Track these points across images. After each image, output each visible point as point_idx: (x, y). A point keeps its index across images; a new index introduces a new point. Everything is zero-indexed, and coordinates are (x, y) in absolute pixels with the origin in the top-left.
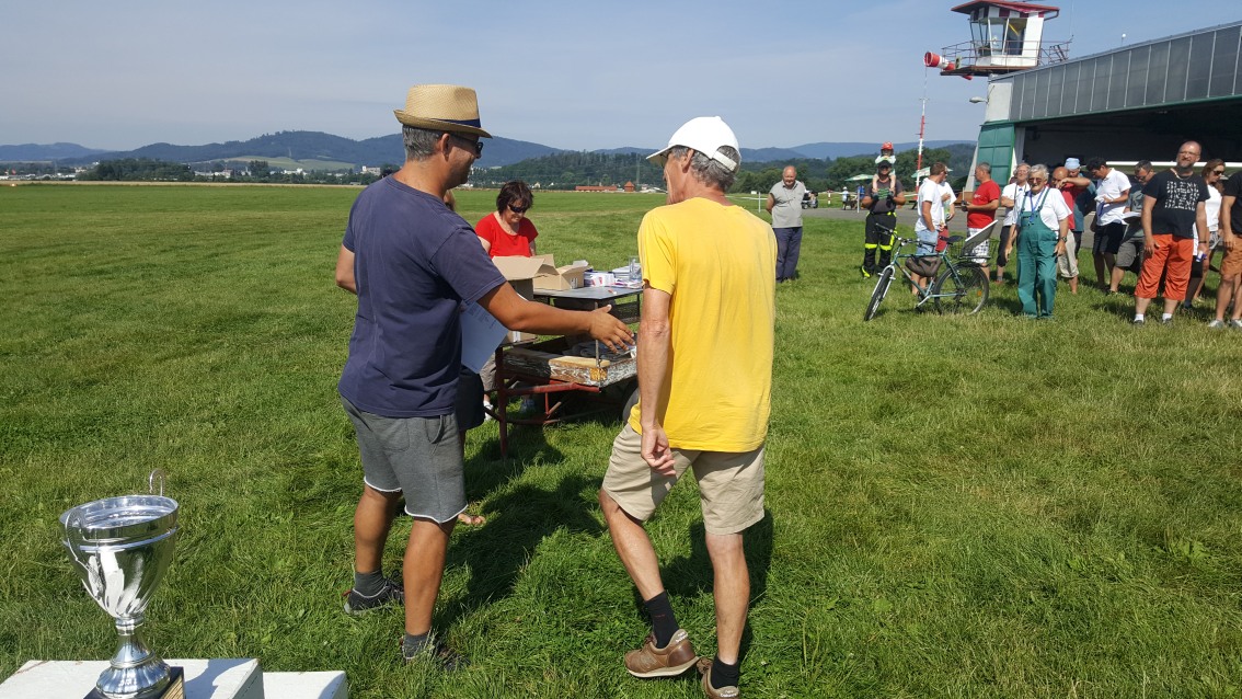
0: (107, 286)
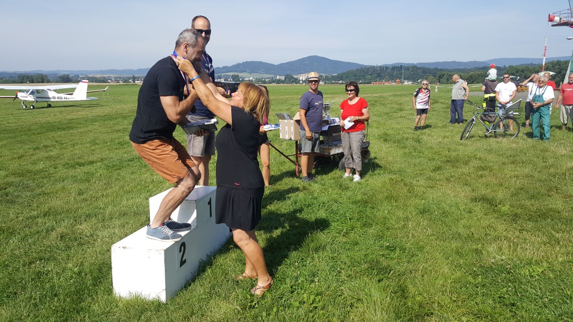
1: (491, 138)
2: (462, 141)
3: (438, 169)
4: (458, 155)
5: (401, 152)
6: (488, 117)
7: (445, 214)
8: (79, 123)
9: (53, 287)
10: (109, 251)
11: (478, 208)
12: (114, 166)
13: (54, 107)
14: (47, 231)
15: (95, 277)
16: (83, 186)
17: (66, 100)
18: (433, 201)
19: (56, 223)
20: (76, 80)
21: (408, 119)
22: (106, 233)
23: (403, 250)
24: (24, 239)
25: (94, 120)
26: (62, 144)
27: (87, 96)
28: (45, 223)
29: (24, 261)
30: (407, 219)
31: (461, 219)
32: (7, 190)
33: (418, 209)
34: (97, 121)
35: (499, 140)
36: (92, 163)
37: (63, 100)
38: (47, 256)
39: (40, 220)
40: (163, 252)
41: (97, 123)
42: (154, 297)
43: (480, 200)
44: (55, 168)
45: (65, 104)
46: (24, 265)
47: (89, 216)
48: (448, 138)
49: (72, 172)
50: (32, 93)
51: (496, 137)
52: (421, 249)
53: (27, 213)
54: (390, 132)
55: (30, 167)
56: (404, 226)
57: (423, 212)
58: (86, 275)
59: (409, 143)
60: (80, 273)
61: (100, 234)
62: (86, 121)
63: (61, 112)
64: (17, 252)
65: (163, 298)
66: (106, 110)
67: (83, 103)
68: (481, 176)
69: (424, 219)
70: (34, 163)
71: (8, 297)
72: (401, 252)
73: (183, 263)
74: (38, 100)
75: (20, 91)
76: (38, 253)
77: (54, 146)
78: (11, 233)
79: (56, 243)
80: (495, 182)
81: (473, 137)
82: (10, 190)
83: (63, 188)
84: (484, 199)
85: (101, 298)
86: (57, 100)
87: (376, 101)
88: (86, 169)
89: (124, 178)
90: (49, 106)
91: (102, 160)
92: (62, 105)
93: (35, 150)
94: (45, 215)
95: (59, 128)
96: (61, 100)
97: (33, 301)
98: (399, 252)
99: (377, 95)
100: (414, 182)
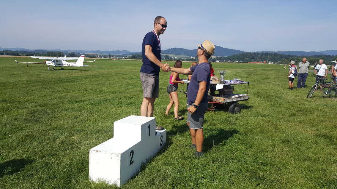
0: (134, 81)
1: (327, 98)
2: (308, 99)
3: (293, 115)
4: (306, 107)
5: (269, 103)
6: (326, 85)
7: (299, 144)
8: (78, 79)
9: (54, 172)
10: (88, 152)
11: (321, 141)
12: (95, 103)
13: (65, 70)
14: (54, 139)
15: (79, 168)
16: (77, 114)
17: (72, 66)
18: (291, 135)
19: (60, 134)
20: (78, 55)
21: (272, 84)
22: (88, 142)
23: (272, 165)
24: (41, 142)
25: (86, 78)
26: (68, 90)
27: (84, 65)
28: (54, 134)
29: (39, 155)
30: (274, 146)
31: (310, 148)
32: (35, 114)
33: (281, 139)
34: (88, 78)
35: (332, 99)
36: (83, 101)
37: (70, 66)
38: (53, 153)
39: (51, 132)
40: (120, 155)
41: (88, 80)
42: (113, 183)
43: (323, 136)
44: (63, 103)
45: (71, 68)
46: (39, 158)
47: (79, 131)
48: (299, 96)
49: (71, 106)
50: (54, 61)
51: (330, 97)
52: (284, 165)
53: (44, 127)
54: (261, 91)
55: (49, 102)
56: (272, 151)
57: (285, 142)
58: (74, 166)
59: (274, 98)
60: (70, 165)
61: (84, 142)
62: (82, 78)
63: (69, 73)
64: (36, 150)
65: (118, 184)
66: (94, 73)
67: (81, 68)
68: (322, 121)
69: (285, 146)
70: (51, 100)
71: (28, 176)
72: (271, 167)
73: (131, 163)
74: (57, 65)
75: (47, 60)
76: (48, 151)
77: (63, 91)
78: (34, 139)
79: (59, 146)
80: (332, 125)
81: (314, 96)
82: (36, 114)
83: (66, 114)
84: (325, 136)
85: (82, 181)
86: (67, 66)
87: (251, 73)
88: (80, 104)
89: (100, 110)
90: (63, 69)
91: (89, 100)
92: (69, 69)
93: (52, 92)
94: (54, 129)
95: (67, 81)
96: (69, 66)
97: (42, 180)
98: (269, 167)
99: (252, 69)
100: (278, 123)
